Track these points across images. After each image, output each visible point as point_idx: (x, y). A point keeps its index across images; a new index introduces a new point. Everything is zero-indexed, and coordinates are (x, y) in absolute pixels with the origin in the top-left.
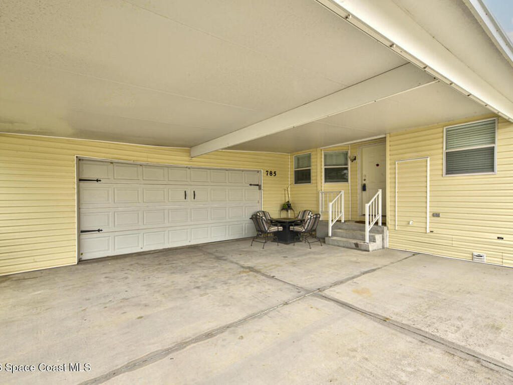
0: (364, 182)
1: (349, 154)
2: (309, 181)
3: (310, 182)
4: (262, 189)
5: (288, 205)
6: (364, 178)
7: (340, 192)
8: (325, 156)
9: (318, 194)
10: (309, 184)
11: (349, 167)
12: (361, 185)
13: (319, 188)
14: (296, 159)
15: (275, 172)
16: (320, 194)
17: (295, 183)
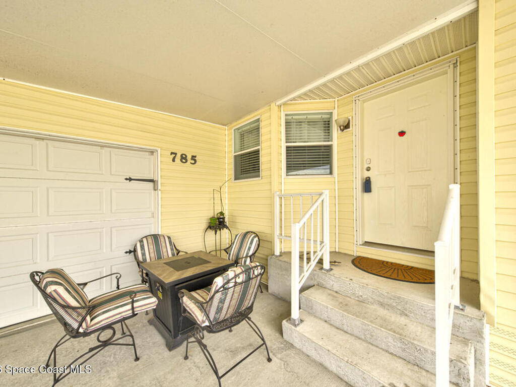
0: (367, 174)
1: (335, 117)
2: (257, 174)
3: (259, 176)
4: (159, 188)
5: (219, 219)
6: (366, 166)
7: (321, 194)
8: (288, 123)
9: (272, 198)
10: (257, 179)
11: (335, 143)
12: (362, 179)
13: (275, 187)
14: (238, 136)
15: (193, 158)
16: (277, 199)
17: (236, 179)
